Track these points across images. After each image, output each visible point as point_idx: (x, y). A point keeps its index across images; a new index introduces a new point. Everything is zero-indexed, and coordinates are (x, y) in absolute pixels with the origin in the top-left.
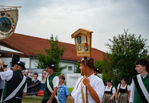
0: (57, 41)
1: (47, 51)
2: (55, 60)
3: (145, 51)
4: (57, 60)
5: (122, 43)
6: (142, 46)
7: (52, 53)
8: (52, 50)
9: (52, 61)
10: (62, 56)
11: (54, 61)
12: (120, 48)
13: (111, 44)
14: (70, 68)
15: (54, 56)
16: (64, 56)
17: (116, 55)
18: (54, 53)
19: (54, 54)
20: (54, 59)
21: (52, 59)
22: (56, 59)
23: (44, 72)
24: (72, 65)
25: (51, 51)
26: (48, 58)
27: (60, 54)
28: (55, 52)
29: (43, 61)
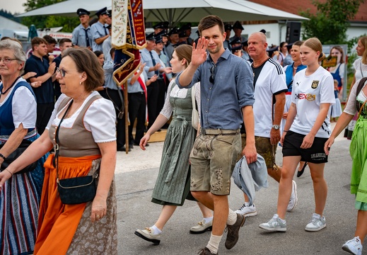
1: (320, 6)
2: (339, 25)
4: (343, 25)
7: (331, 9)
8: (331, 3)
9: (332, 27)
10: (353, 15)
11: (337, 27)
15: (336, 16)
16: (358, 15)
18: (336, 10)
19: (336, 12)
21: (332, 24)
22: (341, 23)
23: (334, 50)
25: (329, 6)
26: (324, 22)
27: (349, 10)
28: (339, 7)
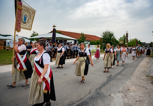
0: (84, 34)
1: (80, 38)
3: (114, 37)
5: (106, 34)
6: (113, 35)
7: (82, 38)
12: (105, 36)
13: (102, 35)
14: (87, 43)
16: (86, 39)
17: (104, 38)
20: (83, 41)
24: (88, 42)
29: (79, 41)
